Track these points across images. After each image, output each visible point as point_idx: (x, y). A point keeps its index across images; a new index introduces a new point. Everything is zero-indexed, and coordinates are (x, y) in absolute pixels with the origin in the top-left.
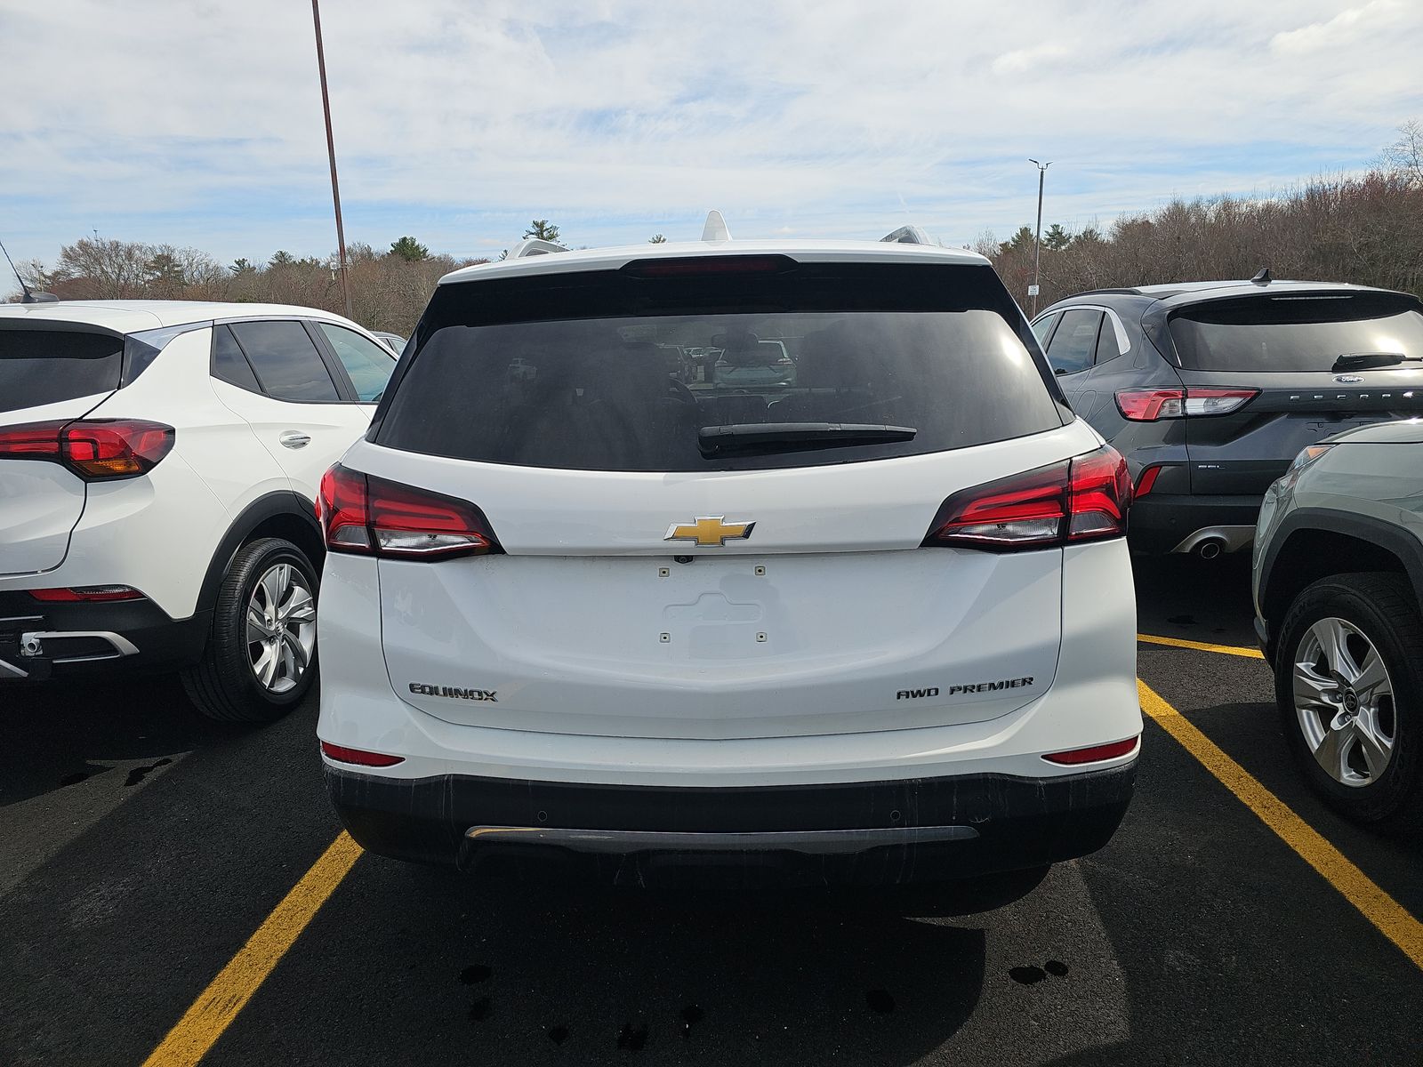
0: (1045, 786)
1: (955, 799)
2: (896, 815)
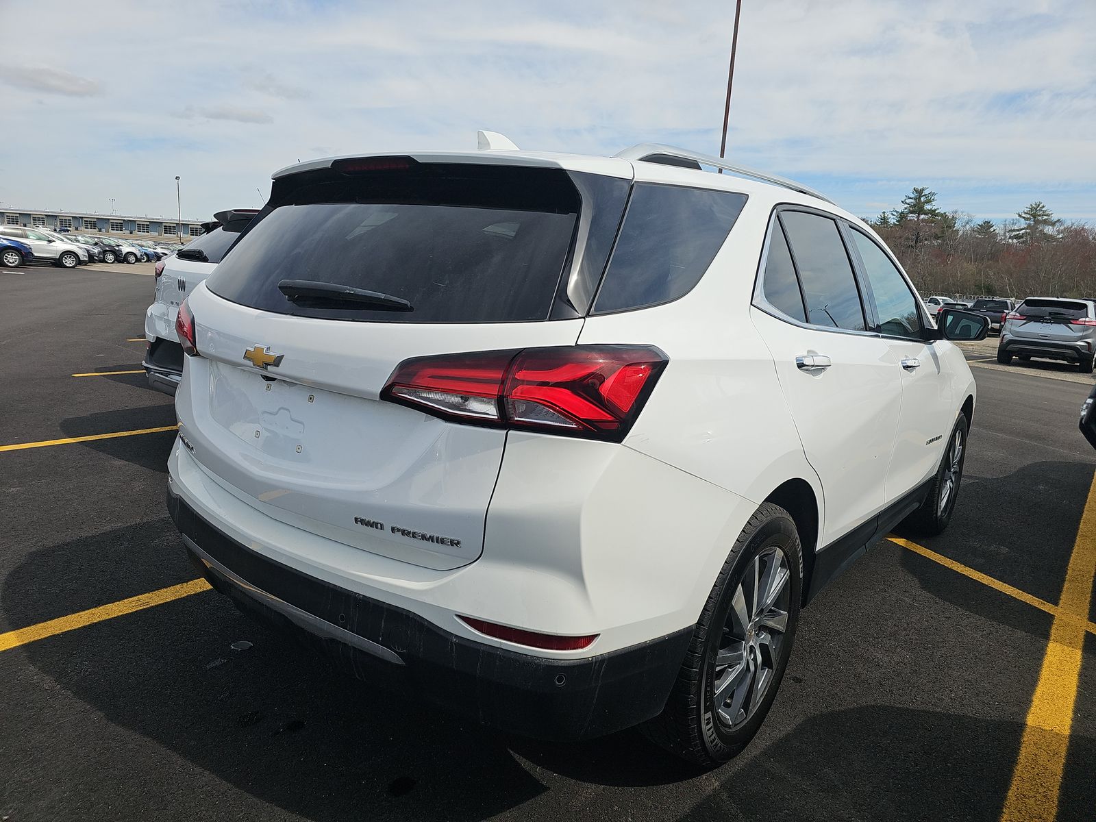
0: (457, 644)
1: (383, 623)
2: (342, 618)
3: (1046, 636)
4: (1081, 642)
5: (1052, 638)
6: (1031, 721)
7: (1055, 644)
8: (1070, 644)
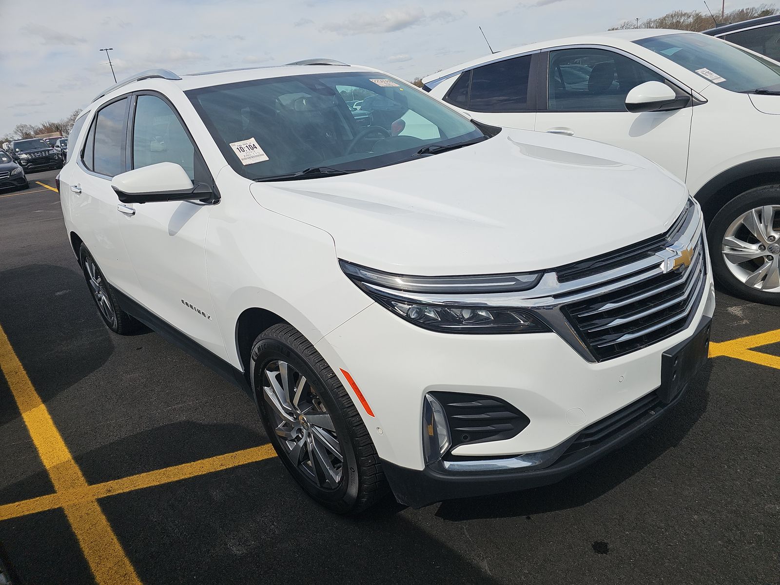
3: (78, 459)
4: (53, 476)
5: (73, 462)
6: (43, 407)
7: (67, 459)
8: (57, 468)
